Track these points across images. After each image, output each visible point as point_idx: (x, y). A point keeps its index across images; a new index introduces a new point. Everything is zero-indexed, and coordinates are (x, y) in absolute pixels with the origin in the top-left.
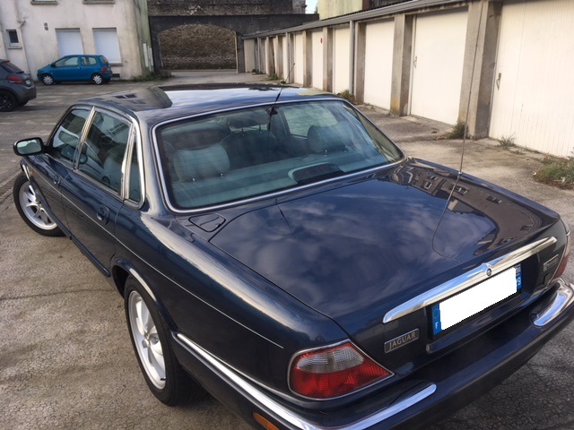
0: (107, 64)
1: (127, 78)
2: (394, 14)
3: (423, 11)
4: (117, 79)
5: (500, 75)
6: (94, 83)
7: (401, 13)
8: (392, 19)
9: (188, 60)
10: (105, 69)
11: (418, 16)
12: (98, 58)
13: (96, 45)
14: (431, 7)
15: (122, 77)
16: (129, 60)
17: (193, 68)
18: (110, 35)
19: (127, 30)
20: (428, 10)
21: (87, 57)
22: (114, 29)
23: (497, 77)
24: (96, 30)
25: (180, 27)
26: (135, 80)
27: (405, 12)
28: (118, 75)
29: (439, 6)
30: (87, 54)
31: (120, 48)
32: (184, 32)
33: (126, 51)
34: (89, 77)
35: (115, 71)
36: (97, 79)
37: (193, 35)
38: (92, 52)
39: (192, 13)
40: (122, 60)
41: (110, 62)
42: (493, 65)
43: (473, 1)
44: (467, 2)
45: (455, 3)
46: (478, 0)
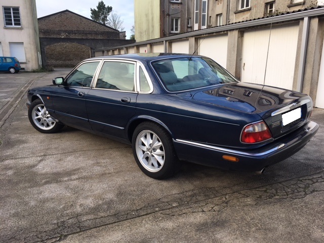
0: (18, 62)
1: (29, 71)
2: (189, 37)
3: (205, 35)
4: (23, 71)
5: (244, 64)
6: (10, 73)
7: (192, 36)
8: (188, 40)
9: (60, 62)
10: (16, 65)
11: (200, 38)
12: (13, 59)
13: (11, 52)
14: (208, 34)
15: (26, 70)
16: (30, 60)
17: (63, 67)
18: (19, 47)
19: (30, 44)
20: (207, 35)
21: (5, 58)
22: (22, 43)
23: (243, 65)
24: (10, 43)
25: (56, 44)
26: (34, 72)
27: (195, 36)
28: (23, 69)
29: (213, 33)
30: (5, 56)
31: (26, 54)
32: (58, 47)
33: (29, 56)
34: (7, 69)
35: (22, 66)
36: (12, 70)
37: (63, 49)
38: (8, 55)
39: (63, 37)
40: (26, 60)
41: (19, 61)
42: (241, 60)
43: (230, 30)
44: (227, 31)
45: (221, 32)
46: (233, 30)
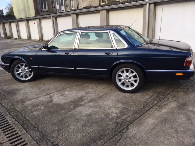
2: (71, 14)
11: (79, 15)
14: (85, 12)
27: (76, 13)
43: (101, 10)
44: (99, 10)
45: (95, 11)
46: (103, 10)
